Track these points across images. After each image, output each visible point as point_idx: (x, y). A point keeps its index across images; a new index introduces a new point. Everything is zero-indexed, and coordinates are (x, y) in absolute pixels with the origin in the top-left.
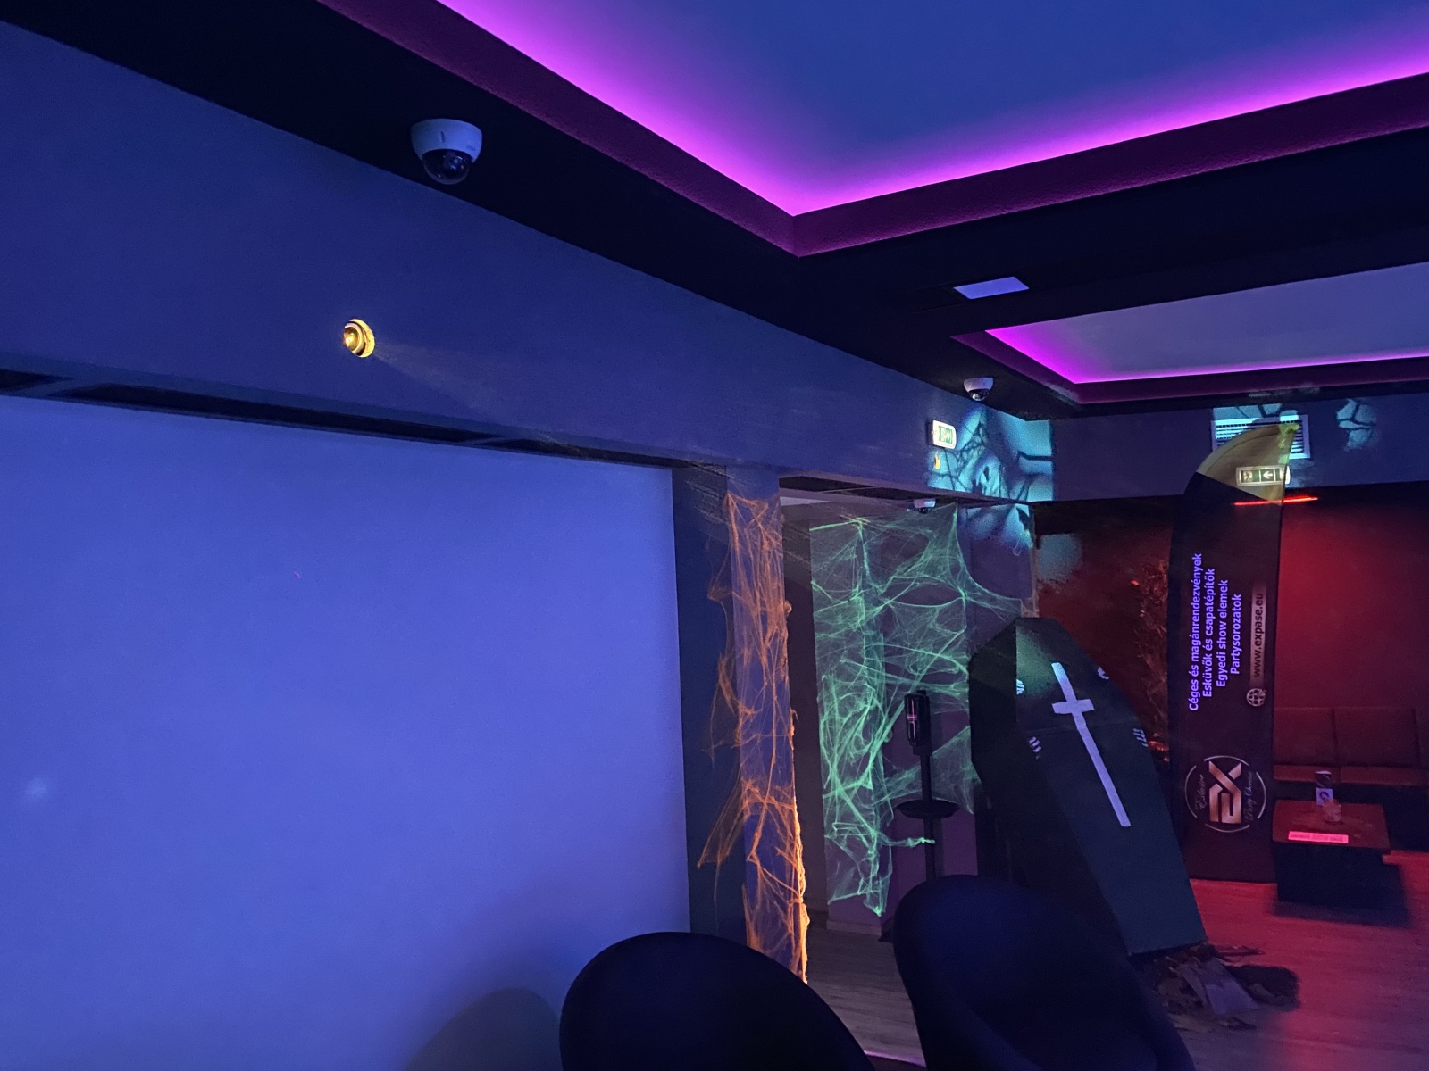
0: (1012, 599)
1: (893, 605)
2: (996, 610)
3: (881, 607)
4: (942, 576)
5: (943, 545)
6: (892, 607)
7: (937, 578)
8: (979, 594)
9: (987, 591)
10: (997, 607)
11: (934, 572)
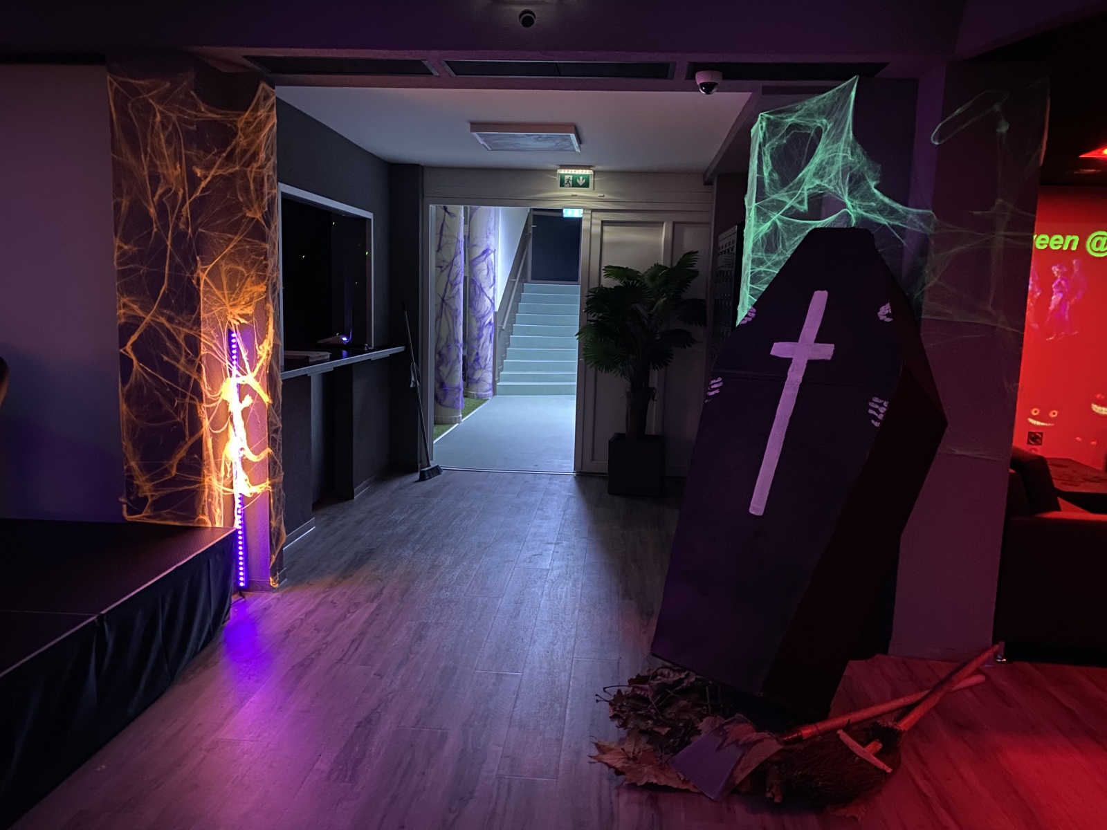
0: (920, 211)
1: (779, 219)
2: (894, 227)
3: (769, 224)
4: (830, 181)
5: (837, 139)
6: (779, 223)
7: (824, 183)
8: (873, 204)
9: (886, 200)
10: (897, 223)
11: (823, 177)
